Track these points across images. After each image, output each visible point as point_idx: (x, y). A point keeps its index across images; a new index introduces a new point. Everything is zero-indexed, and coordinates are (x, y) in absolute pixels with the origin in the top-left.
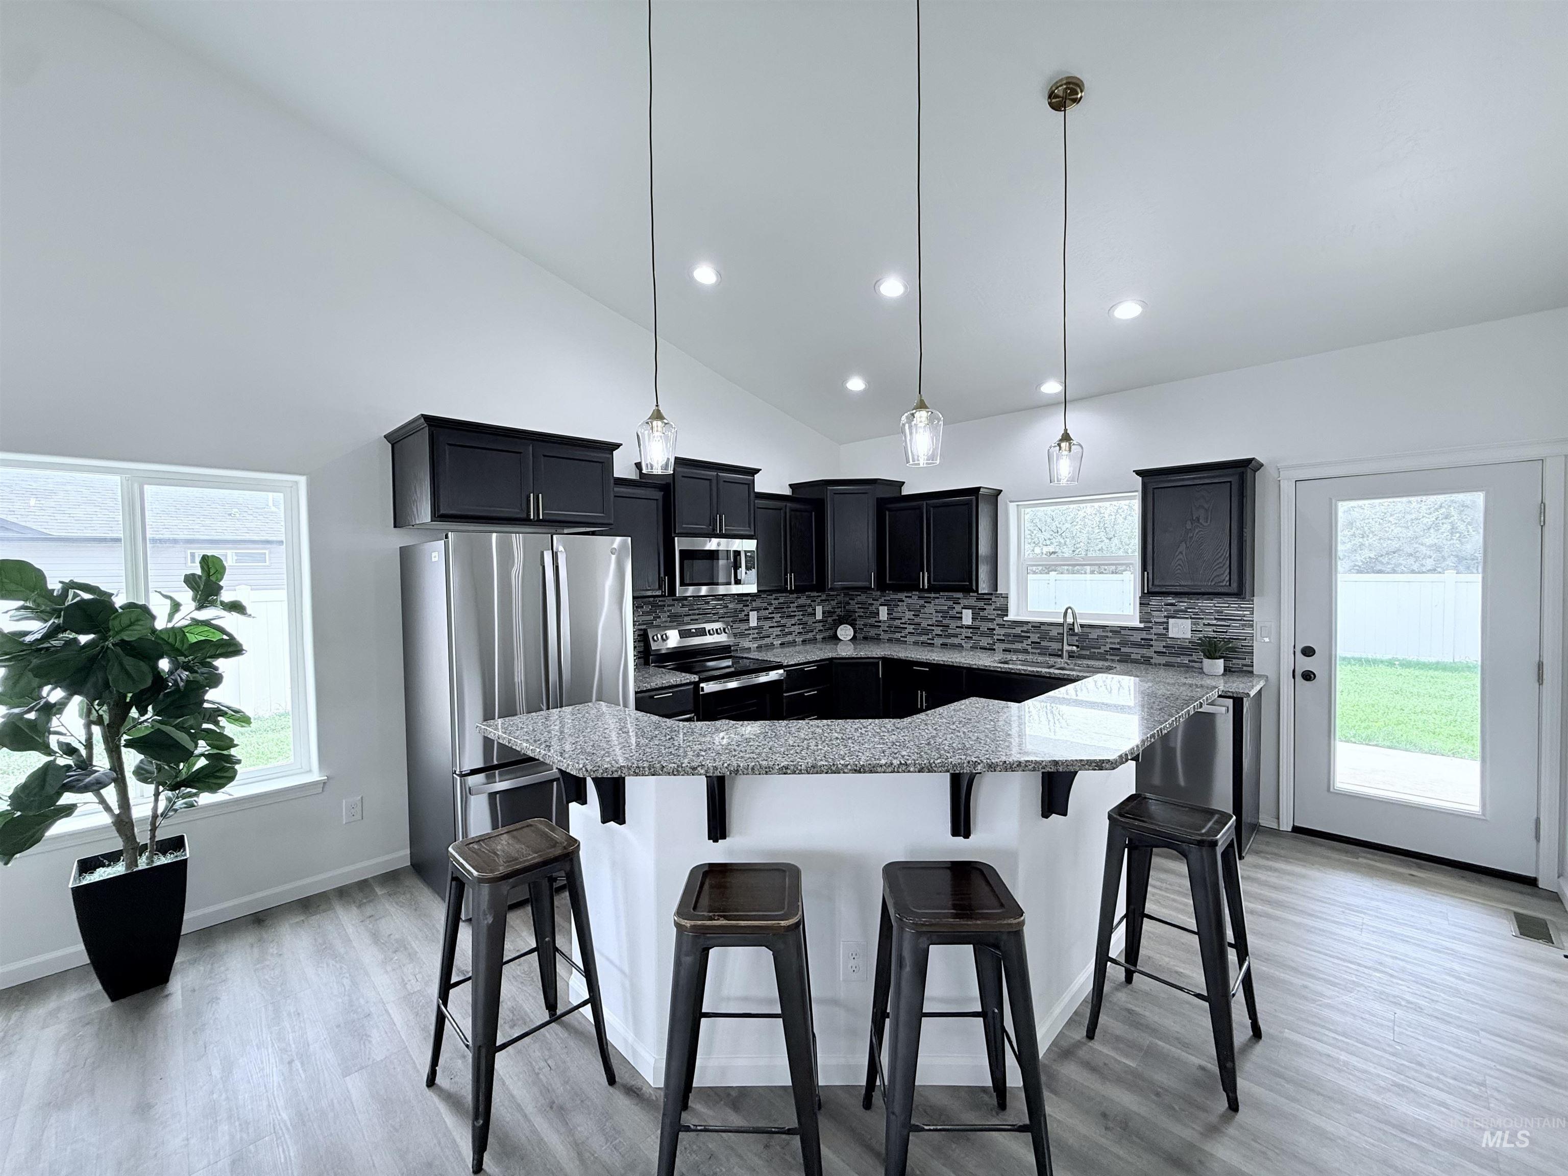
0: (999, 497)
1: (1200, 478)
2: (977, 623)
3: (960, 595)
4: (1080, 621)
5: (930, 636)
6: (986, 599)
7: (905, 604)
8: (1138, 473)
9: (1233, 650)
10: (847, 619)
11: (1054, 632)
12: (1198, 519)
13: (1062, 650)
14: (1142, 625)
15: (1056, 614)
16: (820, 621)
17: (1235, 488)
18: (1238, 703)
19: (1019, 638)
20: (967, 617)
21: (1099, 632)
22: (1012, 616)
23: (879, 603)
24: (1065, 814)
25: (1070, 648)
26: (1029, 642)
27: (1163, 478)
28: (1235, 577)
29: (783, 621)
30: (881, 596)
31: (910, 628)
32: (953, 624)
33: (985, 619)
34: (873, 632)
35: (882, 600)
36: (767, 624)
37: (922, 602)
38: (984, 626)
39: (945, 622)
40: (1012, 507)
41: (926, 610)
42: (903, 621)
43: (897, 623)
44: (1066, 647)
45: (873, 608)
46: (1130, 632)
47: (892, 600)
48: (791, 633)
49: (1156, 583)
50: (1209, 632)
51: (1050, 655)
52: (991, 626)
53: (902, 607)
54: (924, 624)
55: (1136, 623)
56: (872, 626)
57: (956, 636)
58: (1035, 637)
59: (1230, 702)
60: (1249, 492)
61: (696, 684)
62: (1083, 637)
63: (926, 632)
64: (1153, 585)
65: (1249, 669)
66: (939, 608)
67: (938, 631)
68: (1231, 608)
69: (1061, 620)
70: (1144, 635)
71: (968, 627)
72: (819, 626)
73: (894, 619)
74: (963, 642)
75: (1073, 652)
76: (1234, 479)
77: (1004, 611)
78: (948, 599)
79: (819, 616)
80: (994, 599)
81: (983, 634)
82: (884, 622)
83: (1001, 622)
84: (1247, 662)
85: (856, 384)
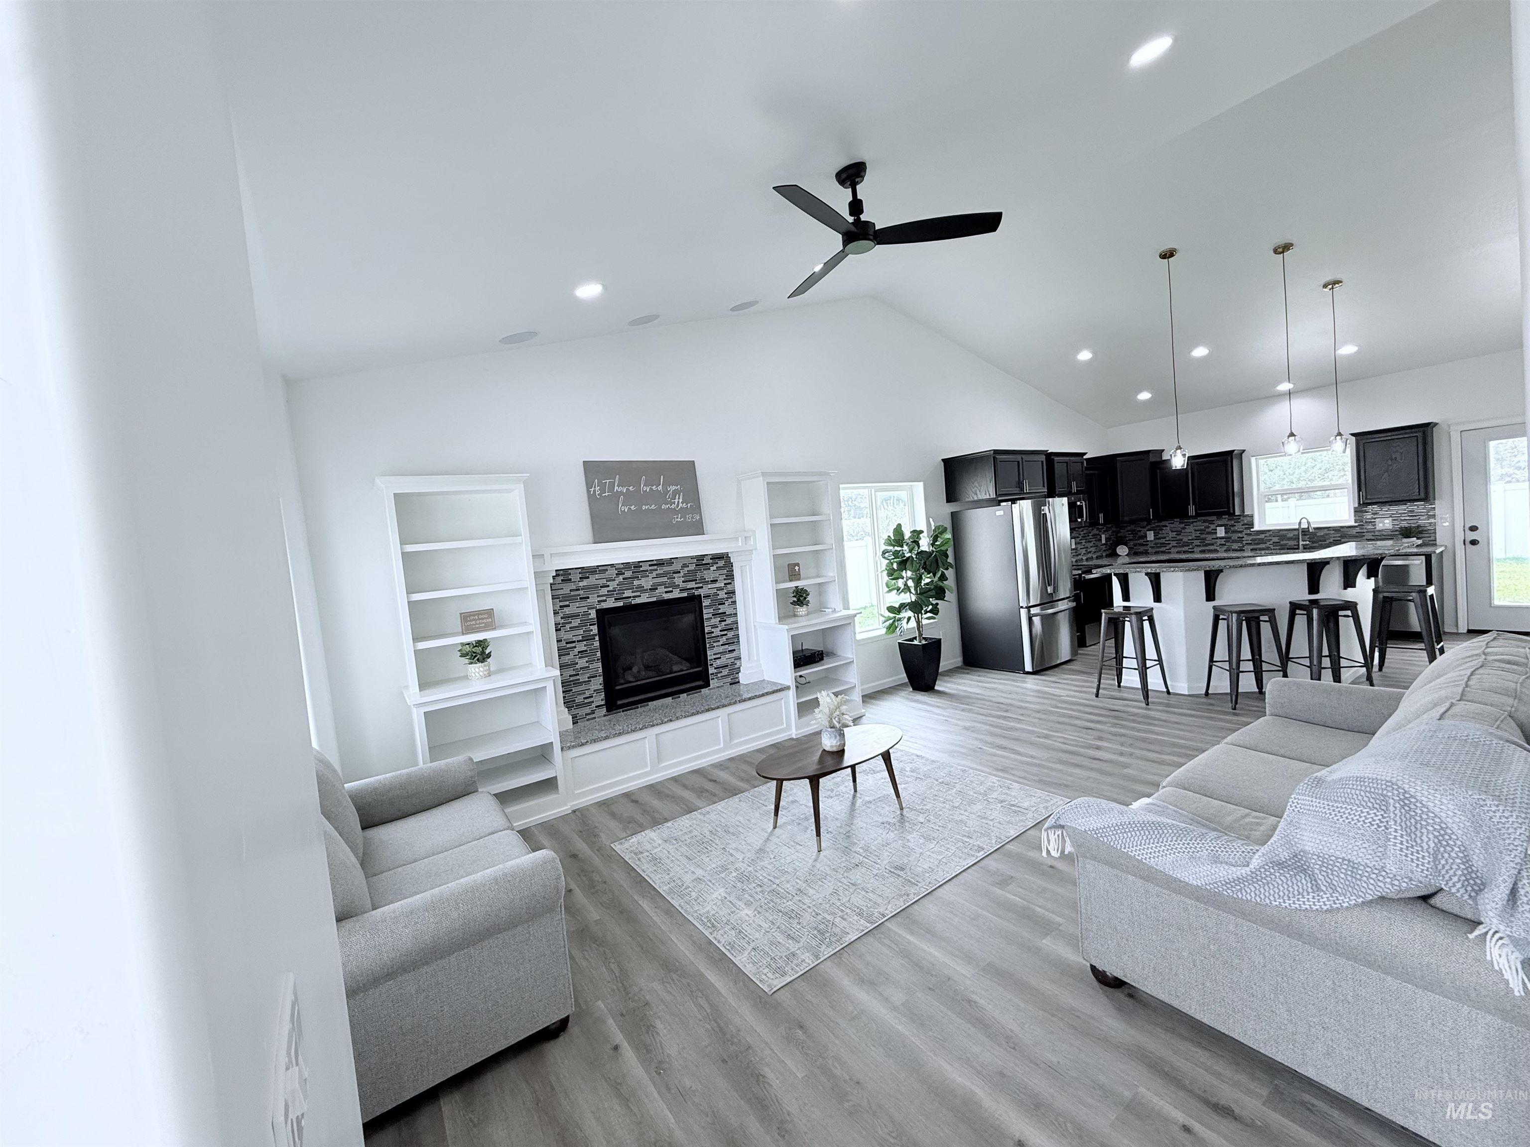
0: (1243, 455)
1: (1396, 435)
2: (1229, 535)
3: (1214, 518)
4: (1313, 526)
5: (1191, 547)
6: (1237, 519)
7: (1168, 528)
8: (1353, 435)
9: (1421, 532)
10: (1121, 541)
11: (1291, 535)
12: (1396, 458)
13: (1298, 545)
14: (1357, 524)
15: (1294, 524)
16: (1104, 544)
17: (1420, 440)
18: (1428, 558)
19: (1262, 541)
20: (1221, 532)
21: (1326, 531)
22: (1257, 528)
23: (1145, 529)
24: (1354, 587)
25: (1305, 543)
26: (1271, 543)
27: (1369, 436)
28: (1422, 489)
29: (1087, 545)
30: (1147, 525)
31: (1174, 543)
32: (1209, 537)
33: (1234, 532)
34: (1142, 549)
35: (1149, 527)
36: (1079, 547)
37: (1182, 526)
38: (1235, 537)
39: (1202, 536)
40: (1253, 460)
41: (1187, 530)
42: (1167, 539)
43: (1163, 541)
44: (1301, 543)
45: (1142, 533)
46: (1347, 529)
47: (1157, 526)
48: (1090, 552)
49: (1368, 497)
50: (1404, 524)
51: (1288, 549)
52: (1240, 535)
53: (1166, 530)
54: (1185, 539)
55: (1352, 523)
56: (1143, 545)
57: (1212, 544)
58: (1276, 539)
59: (1423, 558)
60: (1429, 439)
61: (1079, 575)
62: (1314, 534)
63: (1187, 544)
64: (1366, 498)
65: (1434, 542)
66: (1197, 528)
67: (1197, 542)
68: (1419, 507)
69: (1297, 527)
70: (1358, 530)
71: (1222, 538)
72: (1104, 547)
73: (1160, 538)
74: (1218, 548)
75: (1306, 545)
76: (1419, 435)
77: (1251, 525)
78: (1205, 521)
79: (1104, 541)
80: (1242, 518)
81: (1234, 541)
82: (1151, 541)
83: (1248, 532)
84: (1432, 538)
85: (1144, 396)
